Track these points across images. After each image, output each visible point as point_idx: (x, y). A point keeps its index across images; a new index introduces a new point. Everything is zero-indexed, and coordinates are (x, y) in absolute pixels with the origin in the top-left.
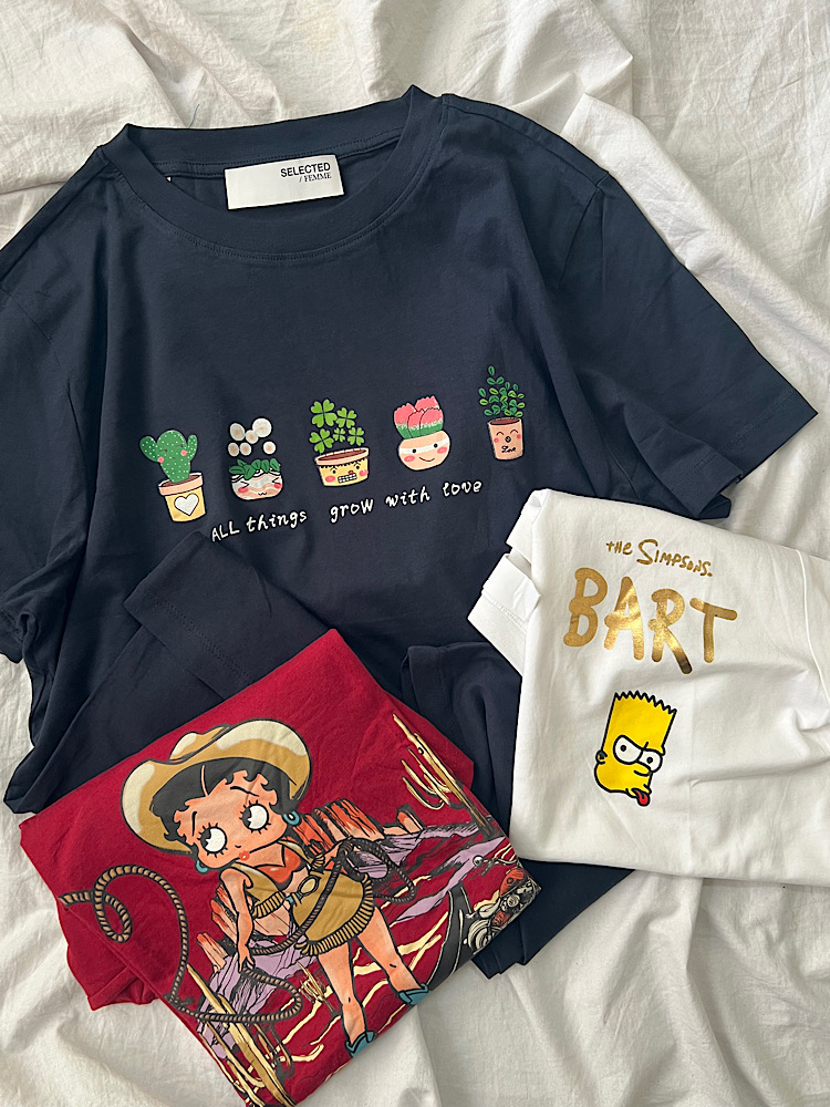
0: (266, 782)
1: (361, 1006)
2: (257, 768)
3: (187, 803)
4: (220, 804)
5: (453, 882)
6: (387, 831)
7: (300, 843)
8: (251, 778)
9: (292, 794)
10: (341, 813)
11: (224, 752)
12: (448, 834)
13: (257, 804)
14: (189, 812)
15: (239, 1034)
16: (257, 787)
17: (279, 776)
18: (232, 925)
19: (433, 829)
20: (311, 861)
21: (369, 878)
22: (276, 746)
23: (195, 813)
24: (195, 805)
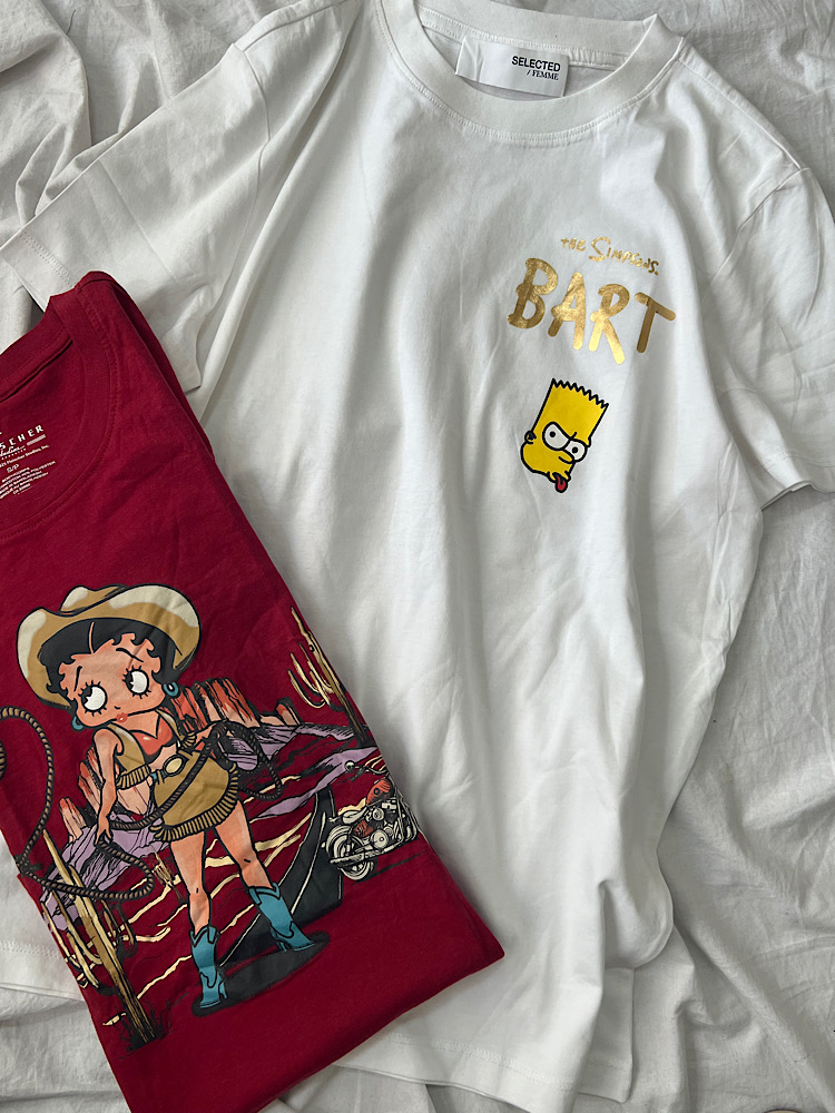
0: (151, 648)
1: (209, 897)
2: (146, 632)
3: (73, 657)
4: (103, 663)
5: (322, 784)
6: (265, 720)
7: (175, 717)
8: (138, 642)
9: (175, 664)
10: (221, 693)
11: (116, 611)
12: (324, 734)
13: (139, 670)
14: (74, 666)
15: (83, 908)
16: (142, 653)
17: (167, 644)
18: (96, 791)
19: (311, 727)
20: (182, 738)
21: (237, 768)
22: (169, 613)
23: (79, 668)
24: (80, 660)
